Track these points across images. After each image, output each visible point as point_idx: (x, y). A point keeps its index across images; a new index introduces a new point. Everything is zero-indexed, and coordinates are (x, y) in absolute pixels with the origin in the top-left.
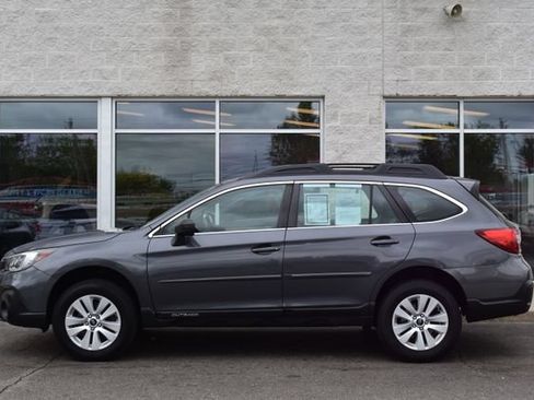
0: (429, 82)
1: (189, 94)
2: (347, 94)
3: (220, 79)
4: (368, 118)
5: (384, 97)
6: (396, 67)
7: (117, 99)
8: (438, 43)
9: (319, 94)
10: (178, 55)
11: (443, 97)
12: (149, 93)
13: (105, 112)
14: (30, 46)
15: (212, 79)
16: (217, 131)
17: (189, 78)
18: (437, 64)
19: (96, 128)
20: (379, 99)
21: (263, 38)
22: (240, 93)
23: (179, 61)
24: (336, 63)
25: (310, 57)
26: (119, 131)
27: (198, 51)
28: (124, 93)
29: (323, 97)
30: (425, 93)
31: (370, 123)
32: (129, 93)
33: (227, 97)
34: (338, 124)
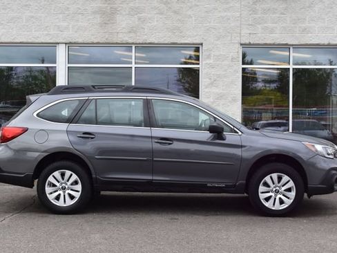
0: (271, 35)
1: (115, 42)
2: (217, 42)
3: (135, 32)
4: (231, 58)
5: (241, 44)
6: (249, 25)
7: (69, 45)
8: (276, 10)
9: (199, 42)
10: (108, 16)
11: (279, 45)
12: (90, 41)
13: (61, 53)
14: (13, 10)
15: (130, 32)
16: (133, 66)
17: (115, 31)
18: (276, 23)
19: (55, 63)
20: (238, 45)
21: (163, 5)
22: (148, 41)
23: (109, 20)
24: (210, 22)
25: (193, 18)
26: (70, 65)
27: (121, 14)
28: (73, 41)
29: (202, 44)
30: (268, 42)
31: (232, 61)
32: (76, 40)
33: (139, 44)
34: (211, 61)
